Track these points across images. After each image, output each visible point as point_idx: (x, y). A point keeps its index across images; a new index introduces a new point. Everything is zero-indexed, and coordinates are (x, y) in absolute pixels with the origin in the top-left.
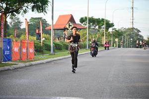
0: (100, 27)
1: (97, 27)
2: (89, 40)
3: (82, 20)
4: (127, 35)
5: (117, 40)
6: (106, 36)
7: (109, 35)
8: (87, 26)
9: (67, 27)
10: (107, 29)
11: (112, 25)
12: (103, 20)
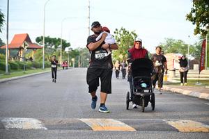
0: (56, 47)
1: (53, 47)
2: (46, 60)
3: (38, 40)
4: (84, 55)
5: (73, 60)
6: (63, 55)
7: (65, 55)
8: (43, 45)
9: (23, 46)
10: (63, 49)
11: (68, 45)
12: (59, 39)
